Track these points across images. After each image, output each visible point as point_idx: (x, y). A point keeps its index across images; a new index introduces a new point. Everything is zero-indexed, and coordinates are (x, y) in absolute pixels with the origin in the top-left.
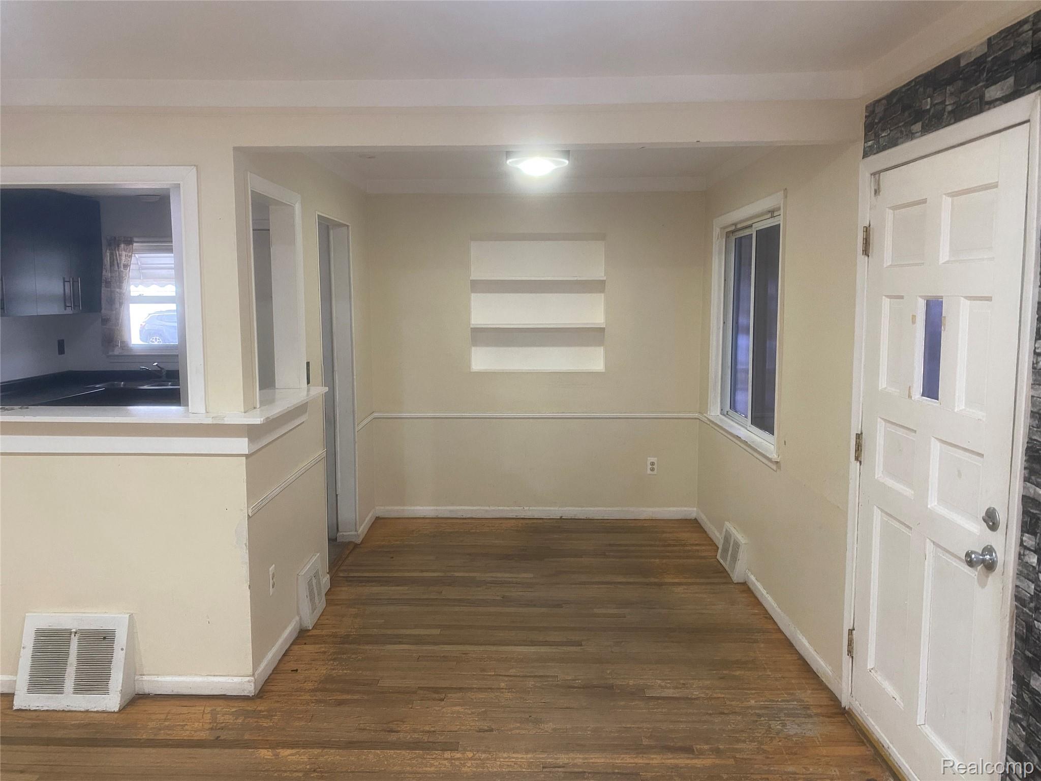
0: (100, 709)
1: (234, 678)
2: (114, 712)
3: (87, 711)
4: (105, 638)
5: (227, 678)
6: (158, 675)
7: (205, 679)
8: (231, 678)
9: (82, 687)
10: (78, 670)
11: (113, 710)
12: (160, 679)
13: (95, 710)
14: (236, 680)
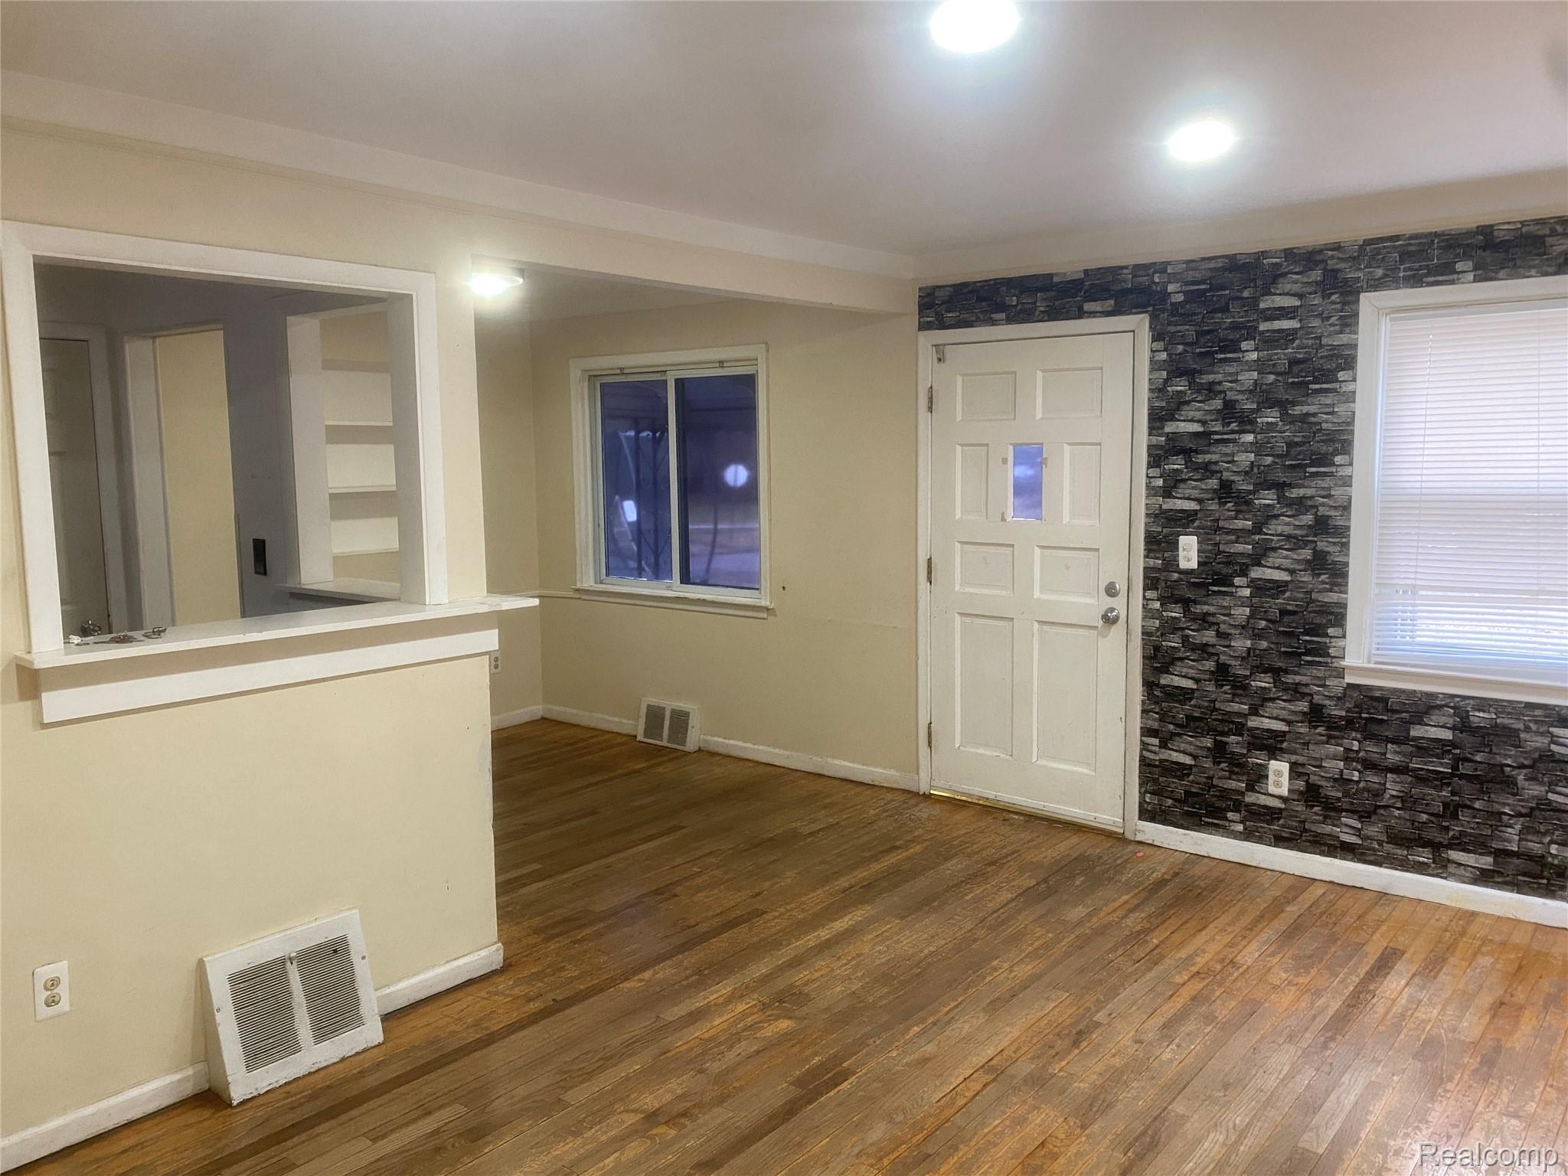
0: (359, 1049)
1: (479, 952)
2: (379, 1045)
3: (343, 1059)
4: (336, 950)
5: (472, 955)
6: (387, 986)
7: (448, 967)
8: (476, 953)
9: (323, 1031)
10: (310, 1010)
11: (377, 1043)
12: (392, 989)
13: (354, 1052)
14: (483, 953)
